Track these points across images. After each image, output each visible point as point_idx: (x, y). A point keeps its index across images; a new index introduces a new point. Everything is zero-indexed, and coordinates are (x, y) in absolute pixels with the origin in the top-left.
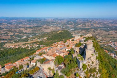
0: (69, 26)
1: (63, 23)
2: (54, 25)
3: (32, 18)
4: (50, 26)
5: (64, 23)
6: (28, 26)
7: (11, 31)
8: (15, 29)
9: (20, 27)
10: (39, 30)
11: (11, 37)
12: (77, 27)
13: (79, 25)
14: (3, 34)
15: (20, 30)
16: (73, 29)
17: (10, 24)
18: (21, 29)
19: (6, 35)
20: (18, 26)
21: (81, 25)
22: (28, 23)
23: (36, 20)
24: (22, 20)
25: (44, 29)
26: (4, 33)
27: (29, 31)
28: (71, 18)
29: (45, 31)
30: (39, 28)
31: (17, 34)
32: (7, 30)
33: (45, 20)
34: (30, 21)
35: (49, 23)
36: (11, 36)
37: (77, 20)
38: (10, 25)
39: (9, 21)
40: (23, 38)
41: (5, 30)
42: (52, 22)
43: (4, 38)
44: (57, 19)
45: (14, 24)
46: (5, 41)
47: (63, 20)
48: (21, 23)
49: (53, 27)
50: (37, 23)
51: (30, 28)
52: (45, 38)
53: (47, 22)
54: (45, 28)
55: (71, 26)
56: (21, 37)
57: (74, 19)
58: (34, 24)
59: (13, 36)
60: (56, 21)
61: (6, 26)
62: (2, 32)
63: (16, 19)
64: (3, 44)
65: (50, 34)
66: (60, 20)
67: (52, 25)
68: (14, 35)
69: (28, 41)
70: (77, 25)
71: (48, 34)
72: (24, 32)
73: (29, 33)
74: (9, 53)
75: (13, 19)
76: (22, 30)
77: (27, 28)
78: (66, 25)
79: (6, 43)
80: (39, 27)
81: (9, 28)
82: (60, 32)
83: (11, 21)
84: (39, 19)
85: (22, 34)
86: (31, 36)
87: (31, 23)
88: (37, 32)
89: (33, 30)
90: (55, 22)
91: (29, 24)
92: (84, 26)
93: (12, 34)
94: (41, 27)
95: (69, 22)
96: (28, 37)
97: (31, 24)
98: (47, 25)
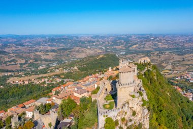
0: (116, 47)
1: (107, 43)
2: (92, 45)
3: (56, 36)
4: (85, 47)
5: (109, 43)
6: (49, 48)
7: (21, 57)
8: (29, 53)
9: (36, 51)
10: (68, 54)
11: (20, 67)
12: (130, 48)
13: (134, 46)
14: (8, 62)
15: (36, 55)
16: (124, 53)
17: (21, 45)
18: (38, 53)
19: (12, 63)
20: (34, 49)
21: (137, 45)
22: (49, 44)
23: (63, 39)
24: (40, 39)
25: (75, 53)
26: (10, 60)
27: (51, 57)
28: (121, 35)
29: (77, 57)
30: (67, 52)
31: (31, 61)
32: (16, 56)
33: (78, 38)
34: (53, 40)
35: (83, 42)
36: (21, 64)
37: (131, 37)
38: (20, 48)
39: (19, 41)
40: (41, 68)
41: (12, 55)
42: (89, 42)
43: (9, 68)
44: (97, 36)
45: (28, 45)
46: (9, 74)
47: (108, 37)
48: (39, 44)
49: (90, 49)
50: (64, 43)
51: (53, 51)
52: (75, 68)
53: (81, 41)
54: (78, 51)
55: (120, 47)
56: (37, 66)
57: (126, 35)
58: (59, 46)
59: (25, 66)
60: (96, 40)
61: (14, 49)
62: (7, 59)
63: (31, 37)
64: (6, 78)
65: (85, 60)
66: (103, 37)
67: (89, 46)
68: (26, 63)
69: (46, 73)
70: (131, 46)
71: (82, 61)
72: (43, 57)
73: (50, 61)
74: (10, 94)
75: (26, 37)
76: (40, 56)
77: (48, 51)
78: (112, 45)
79: (11, 76)
80: (68, 49)
81: (18, 52)
82: (101, 56)
83: (23, 41)
84: (68, 36)
85: (39, 62)
86: (54, 65)
87: (55, 44)
88: (64, 58)
89: (57, 55)
90: (93, 42)
91: (52, 46)
92: (142, 46)
93: (23, 62)
94: (70, 49)
95: (116, 41)
96: (48, 66)
97: (55, 46)
98: (80, 46)
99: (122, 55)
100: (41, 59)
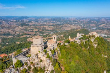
0: (90, 25)
1: (85, 22)
2: (75, 23)
3: (56, 17)
4: (71, 24)
5: (86, 22)
6: (51, 24)
7: (36, 28)
8: (40, 26)
9: (44, 25)
10: (60, 28)
11: (35, 33)
12: (100, 26)
13: (102, 25)
14: (30, 30)
15: (43, 27)
16: (95, 29)
17: (37, 22)
18: (45, 26)
19: (32, 31)
20: (43, 24)
21: (105, 24)
22: (52, 21)
23: (59, 19)
24: (47, 19)
25: (65, 27)
26: (31, 29)
27: (51, 28)
28: (94, 18)
29: (66, 29)
30: (60, 26)
31: (41, 30)
32: (34, 27)
33: (68, 19)
34: (54, 19)
35: (71, 21)
36: (36, 32)
37: (101, 19)
38: (36, 23)
40: (45, 34)
41: (32, 26)
42: (74, 21)
43: (30, 33)
44: (79, 18)
45: (41, 22)
47: (86, 19)
48: (46, 21)
49: (74, 25)
50: (59, 21)
51: (53, 25)
52: (62, 35)
53: (69, 21)
54: (66, 26)
55: (93, 25)
56: (43, 33)
57: (98, 18)
58: (57, 23)
59: (37, 32)
60: (78, 20)
61: (34, 23)
62: (29, 29)
63: (43, 18)
64: (27, 38)
65: (69, 31)
66: (83, 19)
67: (74, 23)
69: (46, 37)
70: (100, 25)
71: (67, 32)
72: (47, 29)
73: (51, 31)
75: (40, 18)
76: (46, 28)
77: (50, 25)
78: (88, 24)
79: (29, 37)
80: (61, 25)
81: (35, 25)
83: (39, 20)
84: (62, 18)
85: (45, 31)
86: (52, 33)
87: (55, 22)
88: (58, 30)
89: (54, 28)
90: (76, 21)
91: (53, 23)
92: (108, 25)
93: (37, 30)
95: (91, 21)
96: (49, 33)
97: (54, 22)
98: (68, 23)
99: (93, 30)
100: (46, 29)
